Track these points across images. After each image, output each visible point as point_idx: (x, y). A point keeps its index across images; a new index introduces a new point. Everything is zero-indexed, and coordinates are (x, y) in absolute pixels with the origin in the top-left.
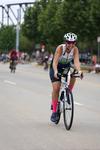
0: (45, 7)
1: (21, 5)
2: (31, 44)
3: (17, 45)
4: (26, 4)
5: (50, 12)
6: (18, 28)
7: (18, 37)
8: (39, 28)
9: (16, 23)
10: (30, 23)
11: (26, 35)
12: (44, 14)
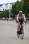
0: (18, 4)
1: (11, 3)
2: (14, 15)
3: (10, 15)
4: (12, 3)
5: (19, 5)
6: (10, 10)
7: (10, 13)
8: (16, 10)
9: (9, 9)
10: (13, 9)
11: (12, 12)
12: (17, 6)
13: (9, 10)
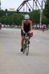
3: (41, 20)
6: (41, 11)
9: (40, 8)
10: (48, 8)
13: (39, 10)
